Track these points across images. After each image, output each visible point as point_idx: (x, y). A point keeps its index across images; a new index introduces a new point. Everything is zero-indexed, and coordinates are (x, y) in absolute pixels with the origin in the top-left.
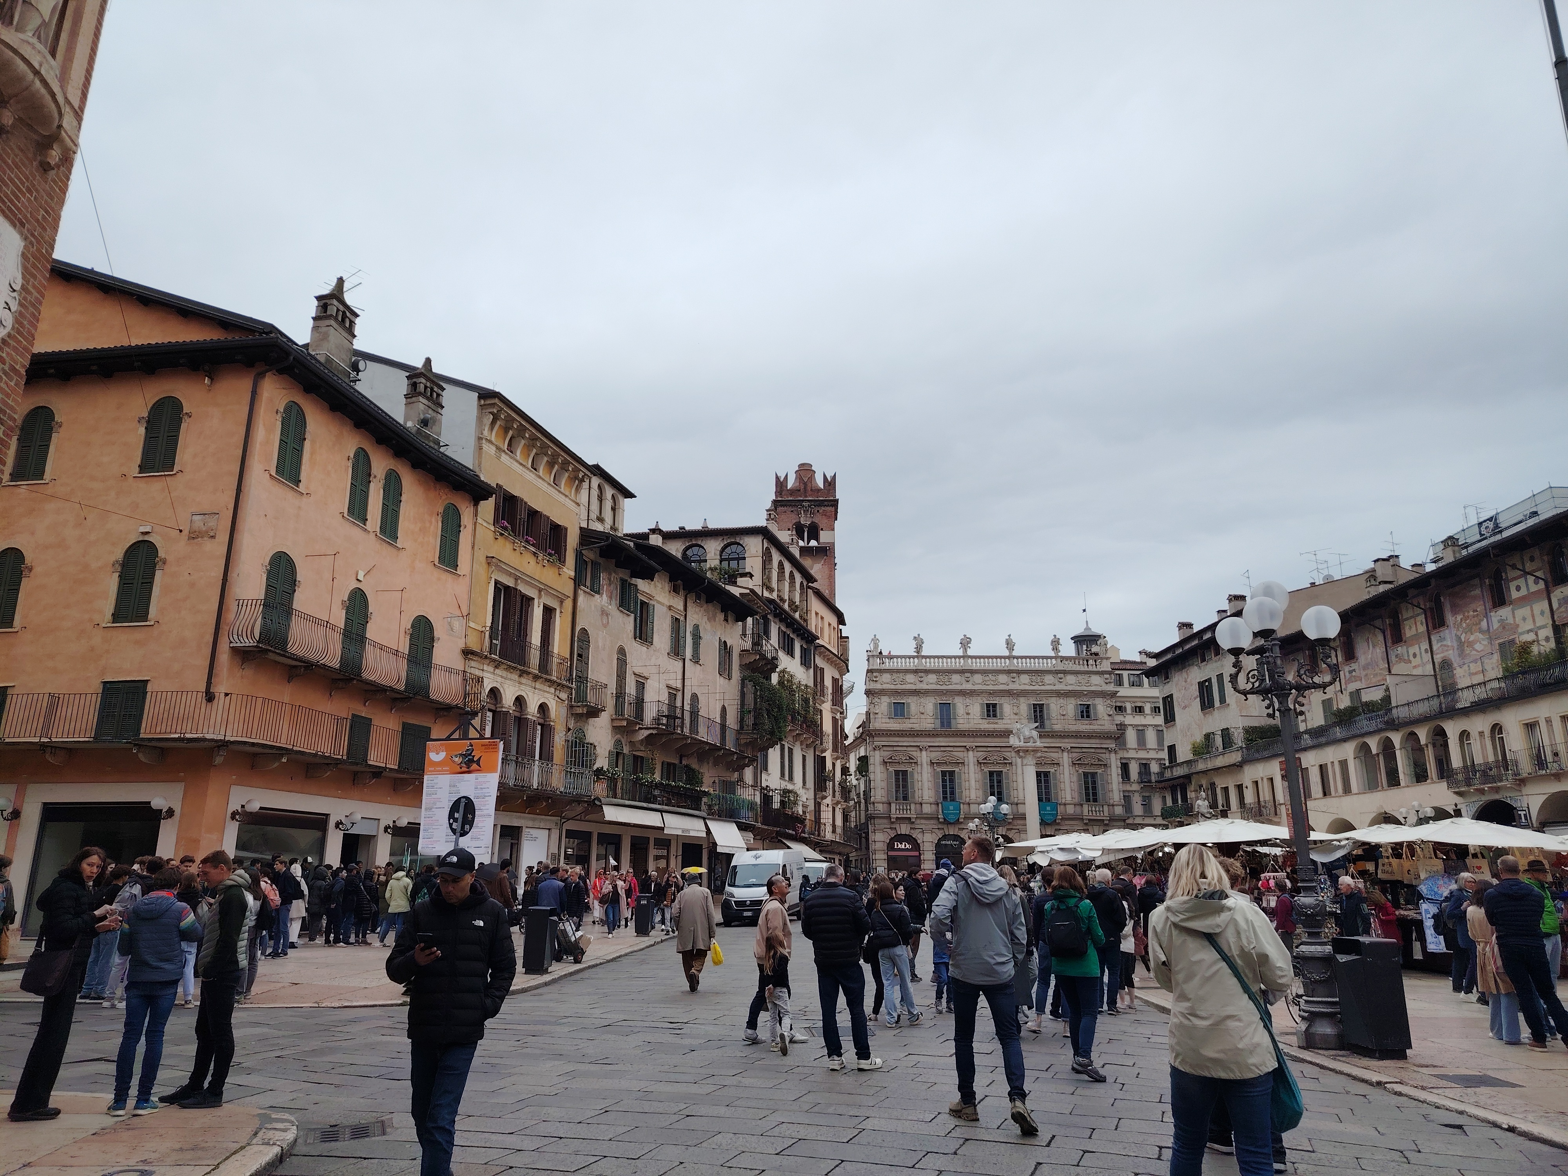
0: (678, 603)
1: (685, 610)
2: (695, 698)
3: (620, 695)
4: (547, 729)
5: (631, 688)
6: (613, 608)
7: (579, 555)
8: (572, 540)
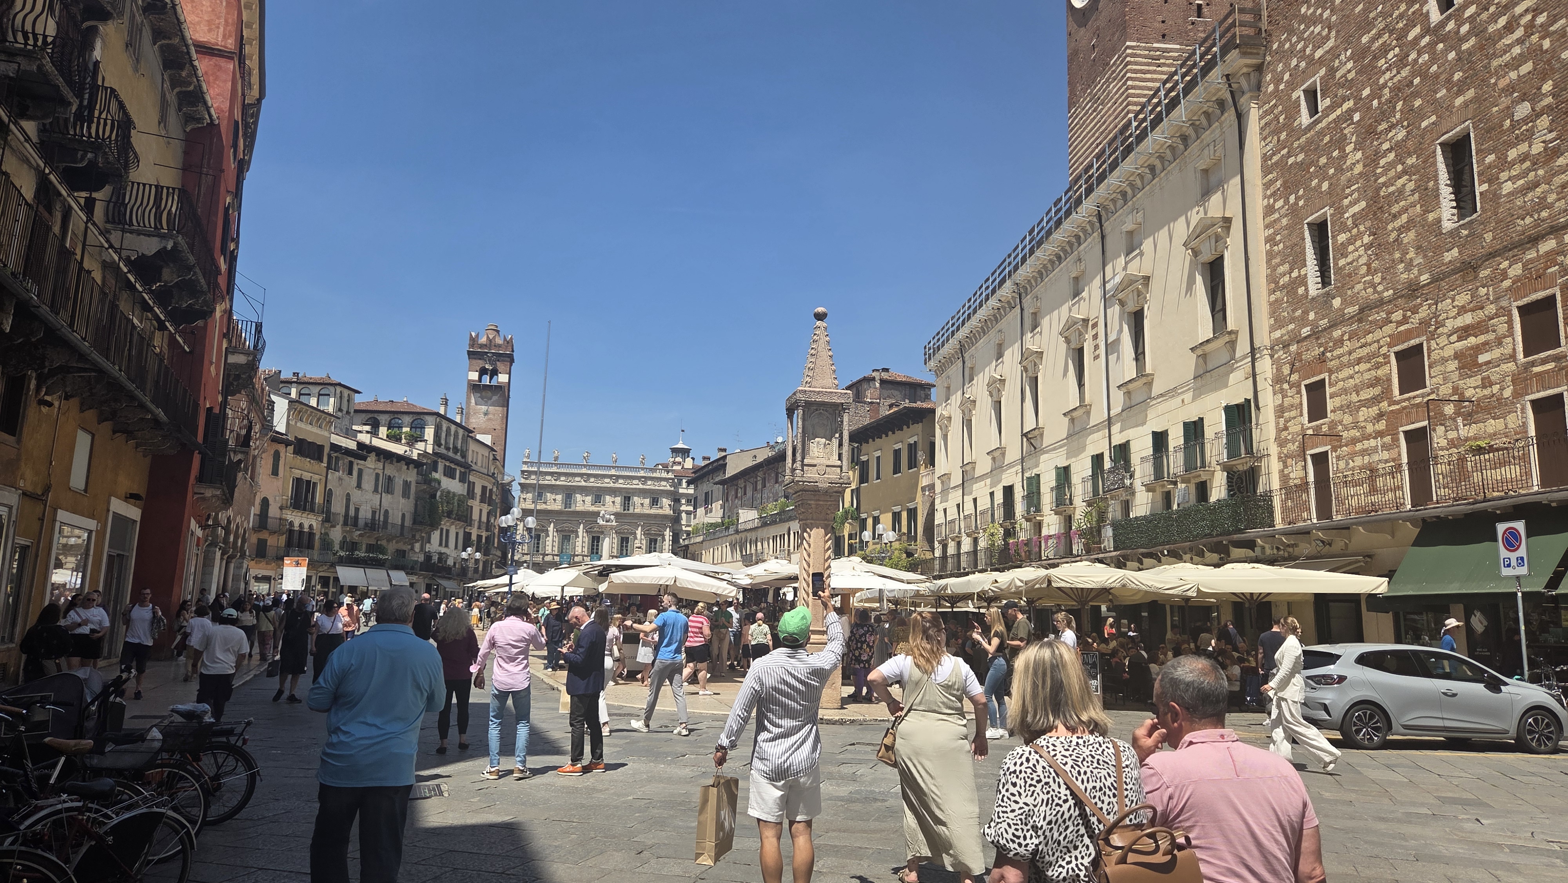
0: (380, 465)
1: (384, 469)
2: (386, 512)
3: (346, 515)
4: (311, 534)
5: (352, 513)
6: (345, 477)
7: (329, 457)
8: (327, 450)
